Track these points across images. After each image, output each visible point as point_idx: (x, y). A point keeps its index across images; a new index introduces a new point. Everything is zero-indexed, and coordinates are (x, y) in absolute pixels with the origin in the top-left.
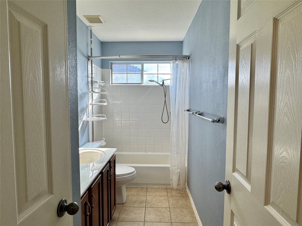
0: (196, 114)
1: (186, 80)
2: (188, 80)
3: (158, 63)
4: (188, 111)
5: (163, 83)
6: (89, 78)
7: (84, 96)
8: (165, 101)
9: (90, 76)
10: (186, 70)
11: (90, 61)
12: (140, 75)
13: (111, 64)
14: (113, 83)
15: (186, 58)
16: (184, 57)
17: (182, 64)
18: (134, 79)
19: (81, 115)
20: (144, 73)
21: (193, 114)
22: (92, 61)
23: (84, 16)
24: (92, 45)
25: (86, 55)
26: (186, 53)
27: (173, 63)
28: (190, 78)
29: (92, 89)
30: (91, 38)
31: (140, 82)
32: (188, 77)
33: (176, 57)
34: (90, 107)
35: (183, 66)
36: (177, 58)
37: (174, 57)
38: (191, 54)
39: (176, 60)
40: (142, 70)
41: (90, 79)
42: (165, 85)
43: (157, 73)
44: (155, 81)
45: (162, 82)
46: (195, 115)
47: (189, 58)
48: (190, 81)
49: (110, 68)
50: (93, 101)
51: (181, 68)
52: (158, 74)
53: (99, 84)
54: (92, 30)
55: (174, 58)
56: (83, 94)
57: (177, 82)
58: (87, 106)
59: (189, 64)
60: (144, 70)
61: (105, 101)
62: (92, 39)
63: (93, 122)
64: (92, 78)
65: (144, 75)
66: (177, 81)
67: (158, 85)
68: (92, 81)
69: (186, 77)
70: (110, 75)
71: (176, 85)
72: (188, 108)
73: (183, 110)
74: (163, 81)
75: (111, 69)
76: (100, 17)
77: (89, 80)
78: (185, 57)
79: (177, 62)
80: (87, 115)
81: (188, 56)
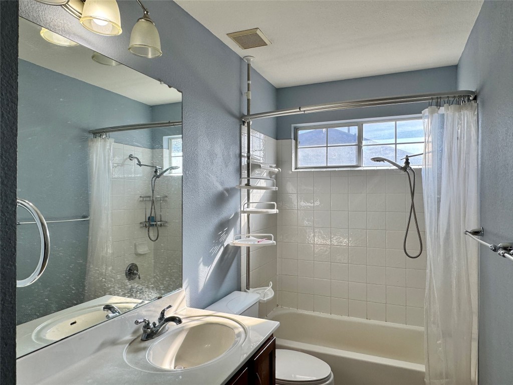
0: (506, 254)
1: (468, 153)
2: (473, 154)
3: (396, 120)
4: (476, 233)
5: (407, 163)
6: (243, 159)
7: (229, 194)
8: (413, 206)
9: (244, 153)
10: (469, 127)
11: (246, 124)
12: (355, 148)
13: (296, 129)
14: (299, 166)
15: (469, 99)
16: (460, 97)
17: (457, 114)
18: (343, 156)
19: (221, 234)
20: (364, 143)
21: (495, 250)
22: (248, 124)
23: (227, 34)
24: (250, 92)
25: (237, 113)
26: (466, 84)
27: (432, 113)
28: (480, 147)
29: (249, 181)
30: (248, 80)
31: (354, 164)
32: (473, 145)
33: (437, 98)
34: (244, 217)
35: (460, 119)
36: (442, 100)
37: (432, 99)
38: (482, 88)
39: (439, 105)
40: (360, 138)
41: (244, 161)
42: (413, 167)
43: (394, 143)
44: (386, 160)
45: (405, 160)
46: (504, 256)
47: (475, 99)
48: (480, 157)
49: (292, 137)
50: (251, 204)
51: (453, 125)
52: (396, 144)
53: (268, 171)
54: (251, 63)
55: (434, 101)
56: (227, 190)
57: (441, 159)
58: (237, 216)
59: (476, 113)
60: (364, 136)
61: (274, 204)
62: (250, 82)
63: (248, 249)
64: (248, 158)
65: (364, 148)
66: (441, 156)
67: (395, 167)
68: (248, 164)
69: (469, 145)
70: (293, 151)
71: (440, 168)
72: (474, 227)
73: (462, 231)
74: (407, 160)
75: (296, 139)
76: (258, 32)
77: (243, 164)
78: (464, 96)
79: (442, 110)
80: (235, 234)
81: (472, 92)
